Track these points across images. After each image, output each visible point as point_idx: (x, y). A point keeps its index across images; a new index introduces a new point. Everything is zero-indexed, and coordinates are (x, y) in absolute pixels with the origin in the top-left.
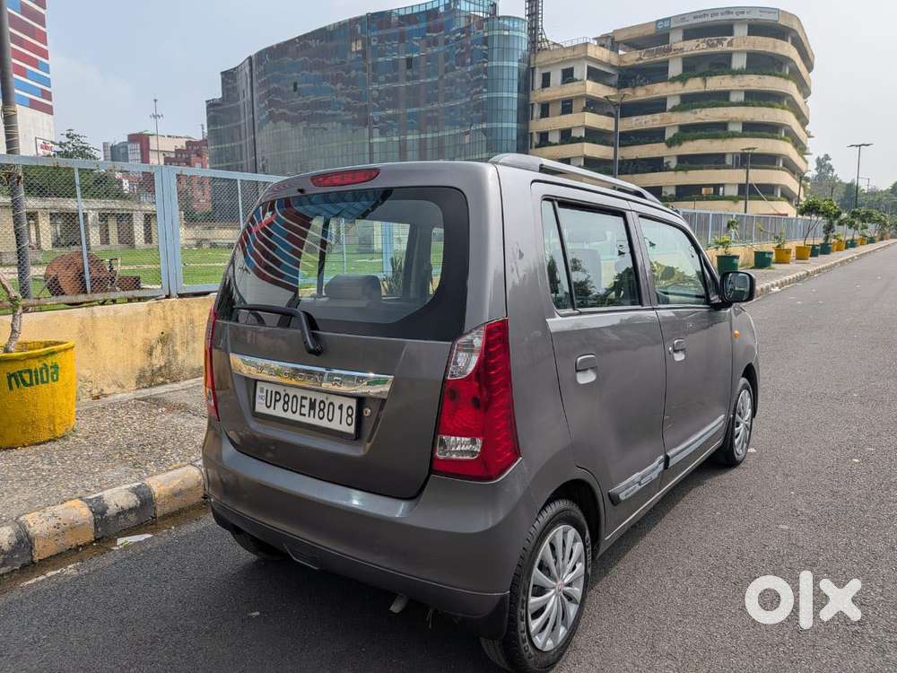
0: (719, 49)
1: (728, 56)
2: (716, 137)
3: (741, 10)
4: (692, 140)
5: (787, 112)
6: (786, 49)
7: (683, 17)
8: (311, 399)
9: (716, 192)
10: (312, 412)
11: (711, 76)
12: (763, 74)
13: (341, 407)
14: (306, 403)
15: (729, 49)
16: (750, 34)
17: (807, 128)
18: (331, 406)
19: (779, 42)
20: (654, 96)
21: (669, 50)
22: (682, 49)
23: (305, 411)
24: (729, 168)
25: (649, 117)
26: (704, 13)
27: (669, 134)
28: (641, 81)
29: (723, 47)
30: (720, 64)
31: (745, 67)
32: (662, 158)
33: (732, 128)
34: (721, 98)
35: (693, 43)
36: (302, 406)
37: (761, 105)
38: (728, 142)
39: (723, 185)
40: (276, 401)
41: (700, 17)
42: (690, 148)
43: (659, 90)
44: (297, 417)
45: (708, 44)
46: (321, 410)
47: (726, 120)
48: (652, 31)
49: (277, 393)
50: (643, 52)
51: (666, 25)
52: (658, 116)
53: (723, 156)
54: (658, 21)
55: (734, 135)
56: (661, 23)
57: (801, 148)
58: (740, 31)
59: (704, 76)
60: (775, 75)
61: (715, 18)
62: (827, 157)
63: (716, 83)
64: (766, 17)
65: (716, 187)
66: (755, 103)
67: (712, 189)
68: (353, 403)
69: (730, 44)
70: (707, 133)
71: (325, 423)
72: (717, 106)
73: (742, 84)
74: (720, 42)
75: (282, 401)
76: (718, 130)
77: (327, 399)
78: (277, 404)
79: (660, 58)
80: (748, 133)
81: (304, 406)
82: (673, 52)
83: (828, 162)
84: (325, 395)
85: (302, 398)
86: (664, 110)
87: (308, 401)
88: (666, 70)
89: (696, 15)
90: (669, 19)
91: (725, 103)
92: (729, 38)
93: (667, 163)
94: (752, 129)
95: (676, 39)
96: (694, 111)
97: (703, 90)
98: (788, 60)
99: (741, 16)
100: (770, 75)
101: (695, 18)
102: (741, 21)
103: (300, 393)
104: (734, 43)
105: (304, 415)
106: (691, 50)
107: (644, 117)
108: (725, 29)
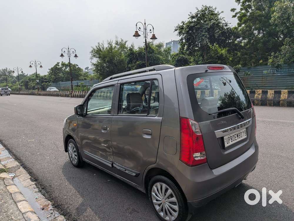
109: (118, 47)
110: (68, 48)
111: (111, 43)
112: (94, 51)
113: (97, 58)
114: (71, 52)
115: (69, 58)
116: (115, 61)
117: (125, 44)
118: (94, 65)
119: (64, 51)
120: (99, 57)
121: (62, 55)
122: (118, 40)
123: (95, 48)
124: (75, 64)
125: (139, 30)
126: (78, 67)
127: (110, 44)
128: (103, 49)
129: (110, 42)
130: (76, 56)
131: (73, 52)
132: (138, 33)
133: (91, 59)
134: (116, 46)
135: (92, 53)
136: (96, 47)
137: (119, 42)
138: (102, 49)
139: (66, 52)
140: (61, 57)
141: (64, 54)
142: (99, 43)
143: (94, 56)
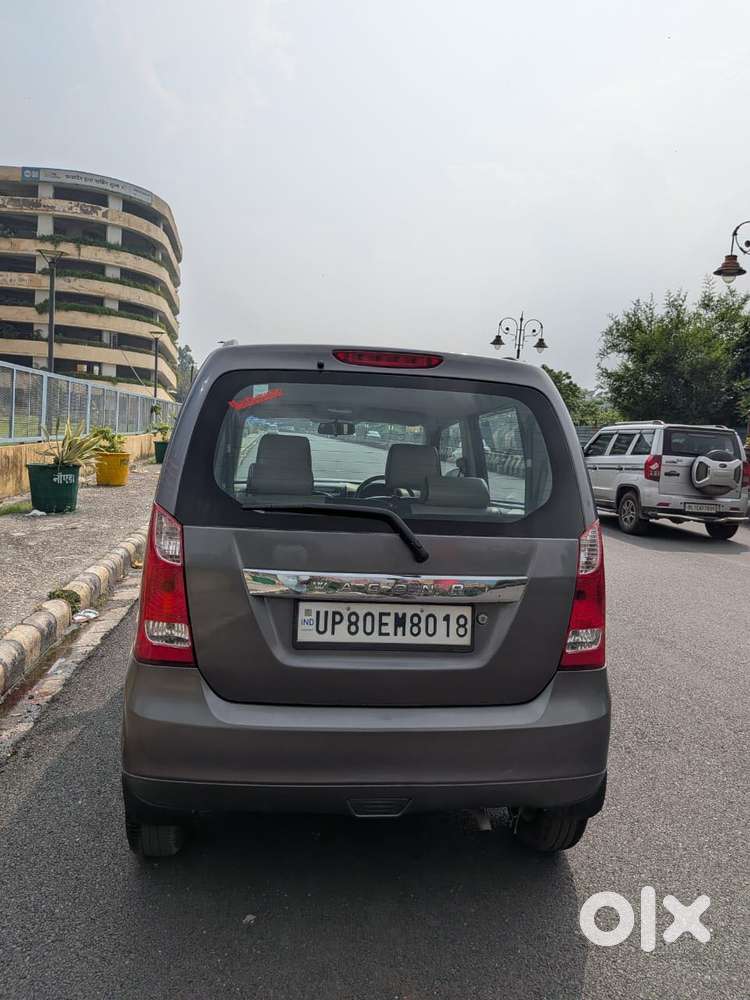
0: (93, 217)
1: (103, 227)
2: (92, 311)
3: (116, 183)
4: (67, 310)
5: (161, 298)
6: (158, 234)
7: (54, 172)
8: (396, 614)
9: (91, 370)
10: (400, 630)
11: (85, 244)
12: (139, 255)
13: (447, 618)
14: (390, 620)
15: (104, 220)
16: (125, 210)
17: (178, 316)
18: (431, 620)
19: (153, 226)
20: (19, 252)
21: (38, 205)
22: (53, 207)
23: (390, 629)
24: (106, 346)
25: (14, 275)
26: (78, 175)
27: (39, 299)
28: (5, 232)
29: (97, 216)
30: (95, 234)
31: (120, 243)
32: (32, 324)
33: (109, 305)
34: (96, 271)
35: (65, 204)
36: (381, 624)
37: (136, 287)
38: (104, 319)
39: (100, 364)
40: (334, 623)
41: (73, 177)
42: (63, 318)
43: (26, 247)
44: (375, 638)
45: (81, 209)
46: (413, 625)
47: (102, 295)
48: (17, 177)
49: (334, 613)
50: (7, 199)
51: (35, 175)
52: (25, 276)
53: (99, 333)
54: (24, 169)
55: (110, 313)
56: (28, 171)
57: (173, 336)
58: (115, 205)
59: (79, 242)
60: (150, 259)
61: (88, 183)
62: (187, 349)
63: (89, 254)
64: (139, 197)
65: (90, 365)
66: (132, 283)
67: (85, 367)
68: (467, 612)
69: (105, 215)
70: (82, 306)
71: (423, 639)
72: (92, 278)
73: (118, 261)
74: (94, 210)
75: (345, 623)
76: (93, 304)
77: (422, 611)
78: (336, 626)
79: (27, 211)
80: (123, 313)
81: (386, 624)
82: (42, 208)
83: (188, 353)
84: (419, 607)
85: (381, 615)
86: (34, 272)
87: (392, 617)
88: (35, 226)
89: (69, 174)
90: (38, 170)
91: (101, 276)
92: (104, 209)
93: (38, 331)
94: (129, 309)
95: (45, 193)
96: (67, 278)
97: (76, 258)
98: (161, 246)
99: (115, 189)
100: (145, 257)
101: (68, 177)
102: (116, 195)
103: (376, 609)
104: (110, 214)
105: (388, 634)
106: (64, 211)
107: (9, 273)
108: (99, 198)
109: (710, 315)
110: (522, 320)
111: (681, 302)
112: (618, 330)
113: (621, 354)
114: (528, 331)
115: (519, 351)
116: (684, 365)
117: (740, 308)
118: (609, 375)
119: (507, 329)
120: (630, 351)
121: (498, 341)
122: (714, 290)
123: (623, 320)
124: (560, 372)
125: (745, 252)
126: (571, 383)
127: (674, 306)
128: (650, 322)
129: (676, 300)
130: (541, 344)
131: (534, 331)
132: (739, 260)
133: (603, 354)
134: (702, 311)
135: (609, 337)
136: (627, 316)
137: (716, 299)
138: (645, 323)
139: (513, 330)
140: (493, 346)
141: (503, 338)
142: (638, 301)
143: (614, 347)
